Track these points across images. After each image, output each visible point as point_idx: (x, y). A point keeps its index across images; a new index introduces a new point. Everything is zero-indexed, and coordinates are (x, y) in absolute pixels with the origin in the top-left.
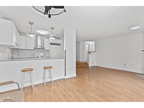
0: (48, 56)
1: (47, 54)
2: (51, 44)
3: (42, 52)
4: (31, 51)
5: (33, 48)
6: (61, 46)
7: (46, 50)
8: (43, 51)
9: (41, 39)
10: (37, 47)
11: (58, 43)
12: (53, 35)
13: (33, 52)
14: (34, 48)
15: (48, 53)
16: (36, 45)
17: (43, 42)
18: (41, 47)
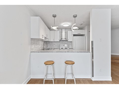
0: (71, 47)
1: (70, 46)
2: (74, 35)
3: (66, 44)
4: (57, 43)
5: (58, 41)
6: (84, 37)
7: (69, 42)
8: (66, 42)
9: (65, 32)
10: (62, 39)
11: (81, 34)
12: (75, 24)
13: (59, 44)
14: (60, 40)
15: (71, 44)
16: (61, 38)
17: (67, 34)
18: (65, 39)
